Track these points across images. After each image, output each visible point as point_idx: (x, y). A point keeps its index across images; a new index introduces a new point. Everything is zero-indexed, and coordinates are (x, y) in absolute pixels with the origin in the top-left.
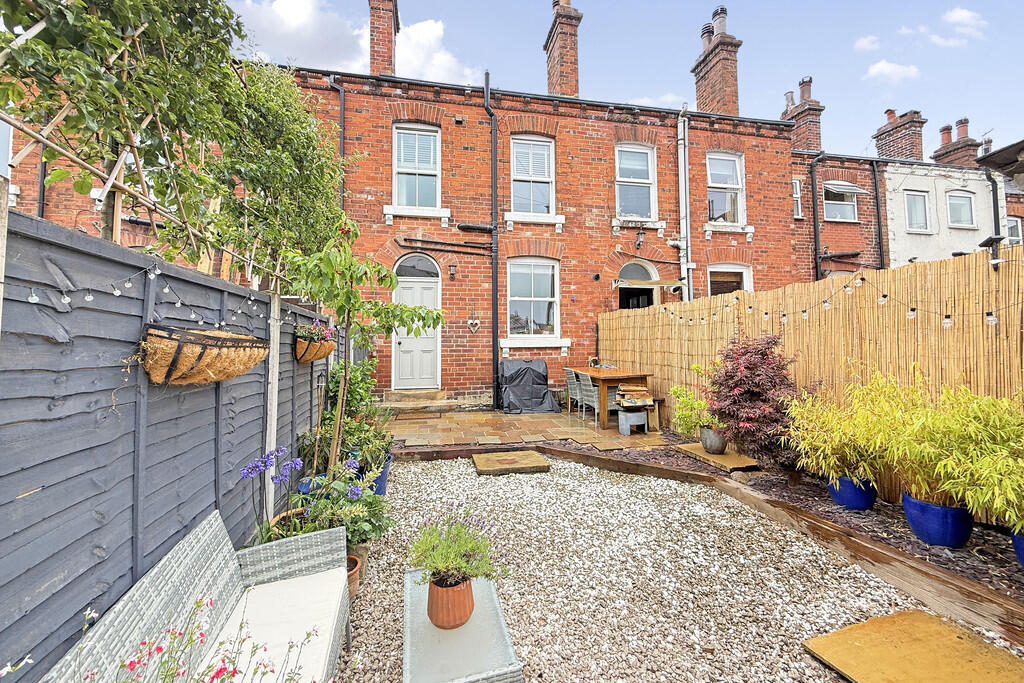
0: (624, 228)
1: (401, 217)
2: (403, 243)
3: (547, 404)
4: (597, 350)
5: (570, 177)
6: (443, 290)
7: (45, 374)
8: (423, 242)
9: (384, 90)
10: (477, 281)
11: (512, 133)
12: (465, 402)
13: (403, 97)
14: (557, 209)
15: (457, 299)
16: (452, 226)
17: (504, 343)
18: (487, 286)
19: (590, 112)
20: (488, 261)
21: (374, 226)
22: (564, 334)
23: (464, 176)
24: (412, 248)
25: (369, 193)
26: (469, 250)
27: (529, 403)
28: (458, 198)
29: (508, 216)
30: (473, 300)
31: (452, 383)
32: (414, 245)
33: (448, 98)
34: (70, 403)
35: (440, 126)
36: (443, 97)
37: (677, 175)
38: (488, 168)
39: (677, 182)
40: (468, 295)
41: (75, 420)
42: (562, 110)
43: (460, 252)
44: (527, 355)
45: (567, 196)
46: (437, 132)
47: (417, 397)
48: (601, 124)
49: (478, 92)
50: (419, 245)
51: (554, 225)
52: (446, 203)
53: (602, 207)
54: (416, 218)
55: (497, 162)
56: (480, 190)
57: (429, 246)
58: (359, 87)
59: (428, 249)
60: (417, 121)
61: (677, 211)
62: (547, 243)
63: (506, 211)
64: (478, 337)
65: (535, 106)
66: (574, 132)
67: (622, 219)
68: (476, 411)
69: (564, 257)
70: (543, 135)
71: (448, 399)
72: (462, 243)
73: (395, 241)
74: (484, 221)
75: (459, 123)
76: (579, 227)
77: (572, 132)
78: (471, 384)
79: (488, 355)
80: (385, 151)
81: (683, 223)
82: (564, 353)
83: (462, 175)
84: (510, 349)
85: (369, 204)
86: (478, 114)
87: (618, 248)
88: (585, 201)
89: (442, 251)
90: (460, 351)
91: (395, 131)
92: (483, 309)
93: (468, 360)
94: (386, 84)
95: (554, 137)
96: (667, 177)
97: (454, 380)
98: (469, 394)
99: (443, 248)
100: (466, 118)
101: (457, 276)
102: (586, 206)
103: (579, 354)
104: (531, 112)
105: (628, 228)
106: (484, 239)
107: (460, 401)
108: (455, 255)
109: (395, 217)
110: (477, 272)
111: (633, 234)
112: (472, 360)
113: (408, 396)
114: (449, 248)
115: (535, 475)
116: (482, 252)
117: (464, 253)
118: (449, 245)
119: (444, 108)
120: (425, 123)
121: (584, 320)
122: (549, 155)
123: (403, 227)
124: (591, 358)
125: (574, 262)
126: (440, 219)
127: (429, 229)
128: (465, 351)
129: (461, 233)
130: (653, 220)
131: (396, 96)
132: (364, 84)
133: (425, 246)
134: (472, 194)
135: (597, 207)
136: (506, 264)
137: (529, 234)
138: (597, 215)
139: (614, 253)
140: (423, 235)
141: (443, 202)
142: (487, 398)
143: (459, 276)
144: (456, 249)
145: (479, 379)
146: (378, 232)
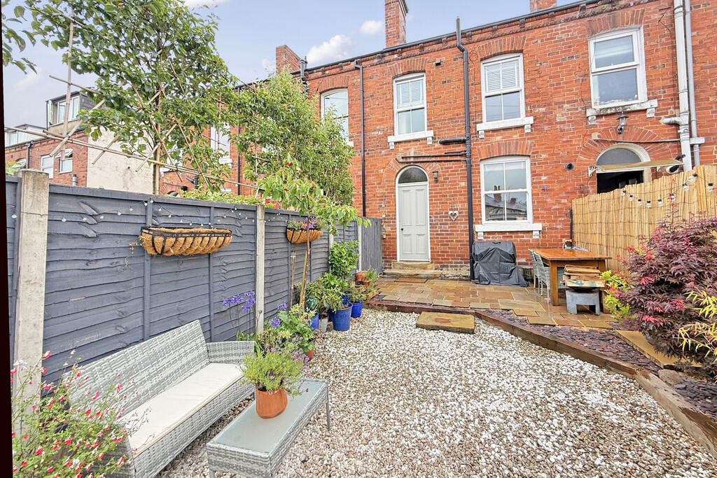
0: (602, 116)
1: (399, 142)
2: (401, 160)
3: (514, 279)
4: (572, 233)
5: (539, 82)
6: (430, 190)
7: (84, 250)
8: (414, 157)
9: (386, 59)
10: (455, 181)
11: (482, 60)
12: (449, 272)
13: (398, 59)
14: (527, 112)
15: (440, 196)
16: (435, 142)
17: (478, 228)
18: (463, 184)
19: (558, 18)
20: (464, 165)
21: (383, 151)
22: (536, 219)
23: (444, 103)
24: (407, 163)
25: (379, 130)
26: (449, 158)
27: (497, 277)
28: (439, 121)
29: (480, 127)
30: (452, 196)
31: (438, 258)
32: (408, 160)
33: (430, 49)
34: (100, 262)
35: (424, 71)
36: (426, 49)
37: (674, 47)
38: (462, 93)
39: (674, 55)
40: (448, 192)
41: (104, 270)
42: (528, 25)
43: (441, 161)
44: (499, 238)
45: (536, 99)
46: (423, 76)
47: (414, 267)
48: (572, 24)
49: (452, 37)
50: (412, 160)
51: (523, 127)
52: (430, 127)
53: (576, 101)
54: (409, 141)
55: (470, 86)
56: (456, 111)
57: (419, 160)
58: (371, 62)
59: (418, 162)
60: (409, 73)
61: (675, 85)
62: (517, 143)
63: (479, 123)
64: (457, 224)
65: (502, 31)
66: (542, 41)
67: (598, 108)
68: (457, 280)
69: (533, 153)
70: (511, 52)
71: (436, 269)
72: (443, 154)
73: (396, 159)
74: (459, 134)
75: (438, 64)
76: (549, 124)
77: (539, 41)
78: (452, 259)
79: (466, 238)
80: (388, 100)
81: (683, 97)
82: (536, 236)
83: (441, 103)
84: (484, 232)
85: (380, 137)
86: (453, 53)
87: (595, 136)
88: (556, 100)
89: (428, 162)
90: (443, 234)
91: (395, 84)
92: (461, 202)
93: (450, 241)
94: (387, 54)
95: (521, 51)
96: (659, 53)
97: (439, 255)
98: (451, 266)
99: (429, 159)
100: (444, 59)
101: (440, 179)
102: (556, 104)
103: (552, 237)
104: (498, 37)
105: (607, 115)
106: (460, 148)
107: (445, 271)
108: (438, 164)
109: (395, 143)
110: (455, 174)
111: (612, 120)
112: (453, 241)
113: (407, 266)
114: (433, 159)
115: (461, 335)
116: (458, 158)
117: (445, 161)
118: (433, 157)
119: (427, 57)
120: (414, 72)
121: (557, 207)
122: (518, 68)
123: (401, 149)
124: (564, 240)
125: (544, 156)
126: (426, 139)
127: (418, 148)
128: (448, 234)
129: (442, 146)
130: (642, 100)
131: (394, 60)
132: (374, 59)
133: (416, 160)
134: (450, 115)
135: (568, 103)
136: (479, 165)
137: (499, 138)
138: (569, 110)
139: (590, 142)
140: (415, 153)
141: (428, 126)
142: (465, 271)
143: (441, 179)
144: (439, 159)
145: (458, 256)
146: (386, 155)
